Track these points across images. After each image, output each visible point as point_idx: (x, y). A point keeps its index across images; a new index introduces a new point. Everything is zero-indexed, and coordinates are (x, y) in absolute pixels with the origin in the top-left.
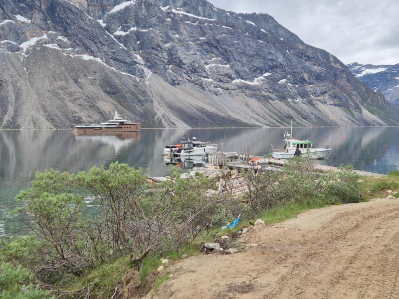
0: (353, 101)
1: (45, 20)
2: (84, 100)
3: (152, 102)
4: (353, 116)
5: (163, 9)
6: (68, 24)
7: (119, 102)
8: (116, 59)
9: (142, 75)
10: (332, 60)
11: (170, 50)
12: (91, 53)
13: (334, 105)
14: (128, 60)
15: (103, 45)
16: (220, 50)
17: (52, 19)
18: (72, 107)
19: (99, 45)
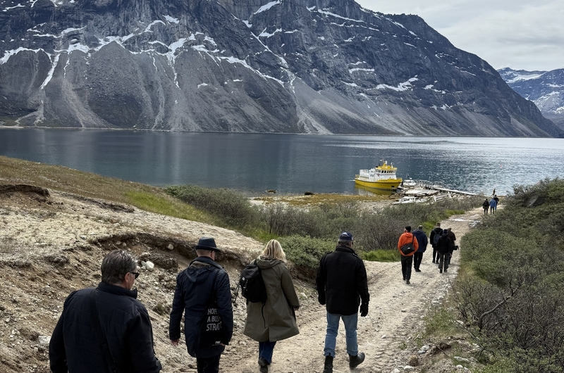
0: (502, 110)
1: (192, 21)
2: (230, 103)
3: (295, 107)
4: (501, 125)
5: (309, 9)
6: (215, 25)
7: (263, 106)
8: (260, 62)
9: (286, 79)
10: (482, 65)
11: (314, 53)
12: (237, 55)
13: (481, 113)
14: (273, 64)
15: (248, 47)
16: (365, 53)
17: (199, 20)
18: (219, 110)
19: (244, 47)
